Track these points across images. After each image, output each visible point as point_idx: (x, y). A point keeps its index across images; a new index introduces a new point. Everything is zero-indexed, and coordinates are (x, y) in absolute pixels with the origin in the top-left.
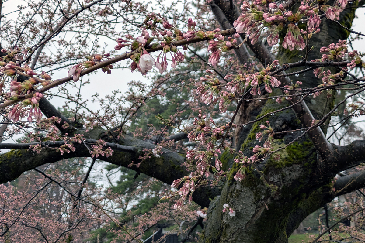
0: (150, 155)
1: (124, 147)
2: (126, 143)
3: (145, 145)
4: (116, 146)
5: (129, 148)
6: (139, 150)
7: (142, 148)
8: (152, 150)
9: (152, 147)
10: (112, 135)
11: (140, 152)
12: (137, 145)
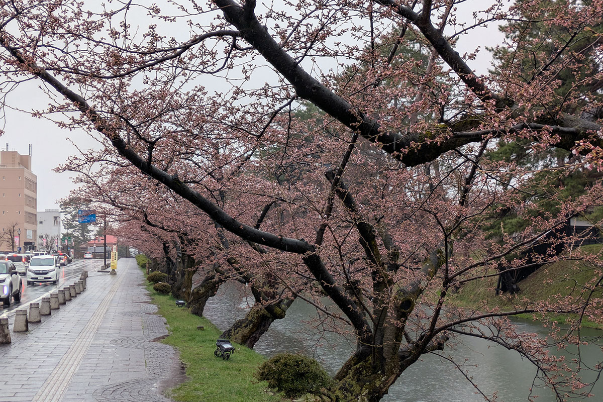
0: (594, 137)
1: (565, 129)
2: (565, 123)
3: (588, 125)
4: (559, 129)
5: (572, 129)
6: (582, 132)
7: (585, 129)
8: (597, 132)
9: (596, 128)
10: (551, 115)
11: (583, 133)
12: (579, 125)
